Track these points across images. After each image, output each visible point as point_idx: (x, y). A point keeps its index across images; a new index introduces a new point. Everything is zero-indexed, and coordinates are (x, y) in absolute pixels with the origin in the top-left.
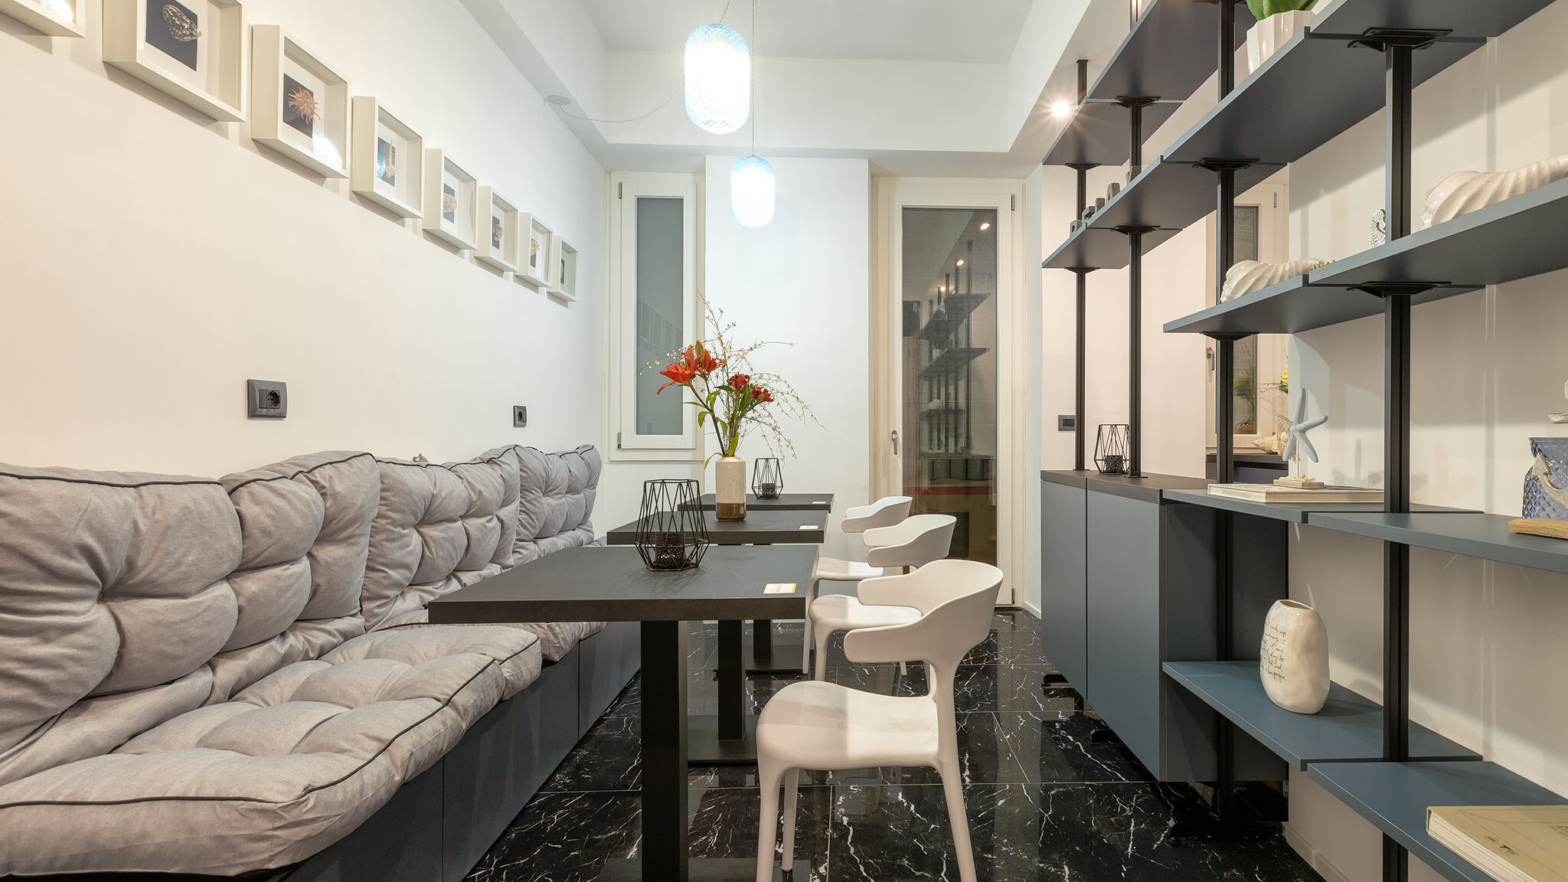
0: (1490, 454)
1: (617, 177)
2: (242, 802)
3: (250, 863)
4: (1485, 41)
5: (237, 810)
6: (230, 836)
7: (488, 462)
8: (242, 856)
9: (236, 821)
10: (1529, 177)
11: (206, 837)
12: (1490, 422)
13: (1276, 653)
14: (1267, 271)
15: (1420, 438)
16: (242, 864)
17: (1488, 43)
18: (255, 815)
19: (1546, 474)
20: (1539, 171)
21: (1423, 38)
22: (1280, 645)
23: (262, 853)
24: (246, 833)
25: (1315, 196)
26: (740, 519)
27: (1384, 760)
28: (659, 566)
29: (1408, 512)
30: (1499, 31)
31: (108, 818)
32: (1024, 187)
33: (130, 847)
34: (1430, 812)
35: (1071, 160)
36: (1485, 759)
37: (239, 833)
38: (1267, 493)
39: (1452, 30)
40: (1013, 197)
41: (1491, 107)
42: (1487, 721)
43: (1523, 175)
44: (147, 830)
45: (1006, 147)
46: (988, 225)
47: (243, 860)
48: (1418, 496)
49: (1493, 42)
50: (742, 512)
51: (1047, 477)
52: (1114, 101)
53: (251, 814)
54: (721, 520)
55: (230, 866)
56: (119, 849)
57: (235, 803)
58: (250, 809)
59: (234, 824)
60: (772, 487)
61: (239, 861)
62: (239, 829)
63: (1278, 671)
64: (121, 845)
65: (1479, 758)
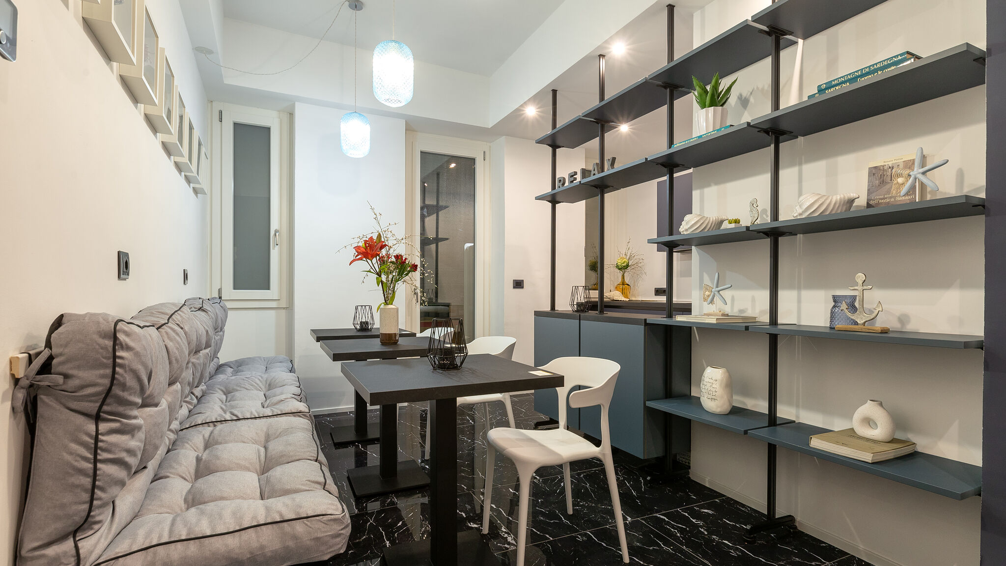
0: (799, 301)
1: (217, 106)
2: (322, 517)
3: (334, 551)
4: (797, 138)
5: (321, 522)
6: (323, 537)
7: (199, 310)
8: (331, 547)
9: (323, 528)
10: (841, 199)
11: (308, 540)
12: (799, 288)
13: (714, 390)
14: (706, 220)
15: (782, 294)
16: (330, 552)
17: (799, 138)
18: (332, 523)
19: (847, 308)
20: (844, 198)
21: (783, 133)
22: (714, 386)
23: (339, 544)
24: (331, 533)
25: (709, 185)
26: (395, 343)
27: (768, 427)
28: (442, 367)
29: (778, 325)
30: (804, 135)
31: (232, 542)
32: (490, 147)
33: (255, 555)
34: (811, 438)
35: (549, 143)
36: (796, 422)
37: (327, 534)
38: (717, 319)
39: (793, 132)
40: (484, 153)
41: (800, 164)
42: (797, 406)
43: (839, 198)
44: (263, 544)
45: (490, 124)
46: (455, 165)
47: (331, 550)
48: (780, 320)
49: (801, 139)
50: (397, 338)
51: (538, 314)
52: (593, 120)
53: (329, 523)
54: (383, 343)
55: (325, 554)
56: (248, 559)
57: (317, 518)
58: (329, 520)
59: (323, 530)
60: (367, 323)
61: (329, 551)
62: (326, 532)
63: (714, 397)
64: (248, 556)
65: (794, 422)
